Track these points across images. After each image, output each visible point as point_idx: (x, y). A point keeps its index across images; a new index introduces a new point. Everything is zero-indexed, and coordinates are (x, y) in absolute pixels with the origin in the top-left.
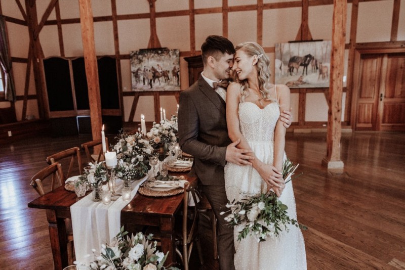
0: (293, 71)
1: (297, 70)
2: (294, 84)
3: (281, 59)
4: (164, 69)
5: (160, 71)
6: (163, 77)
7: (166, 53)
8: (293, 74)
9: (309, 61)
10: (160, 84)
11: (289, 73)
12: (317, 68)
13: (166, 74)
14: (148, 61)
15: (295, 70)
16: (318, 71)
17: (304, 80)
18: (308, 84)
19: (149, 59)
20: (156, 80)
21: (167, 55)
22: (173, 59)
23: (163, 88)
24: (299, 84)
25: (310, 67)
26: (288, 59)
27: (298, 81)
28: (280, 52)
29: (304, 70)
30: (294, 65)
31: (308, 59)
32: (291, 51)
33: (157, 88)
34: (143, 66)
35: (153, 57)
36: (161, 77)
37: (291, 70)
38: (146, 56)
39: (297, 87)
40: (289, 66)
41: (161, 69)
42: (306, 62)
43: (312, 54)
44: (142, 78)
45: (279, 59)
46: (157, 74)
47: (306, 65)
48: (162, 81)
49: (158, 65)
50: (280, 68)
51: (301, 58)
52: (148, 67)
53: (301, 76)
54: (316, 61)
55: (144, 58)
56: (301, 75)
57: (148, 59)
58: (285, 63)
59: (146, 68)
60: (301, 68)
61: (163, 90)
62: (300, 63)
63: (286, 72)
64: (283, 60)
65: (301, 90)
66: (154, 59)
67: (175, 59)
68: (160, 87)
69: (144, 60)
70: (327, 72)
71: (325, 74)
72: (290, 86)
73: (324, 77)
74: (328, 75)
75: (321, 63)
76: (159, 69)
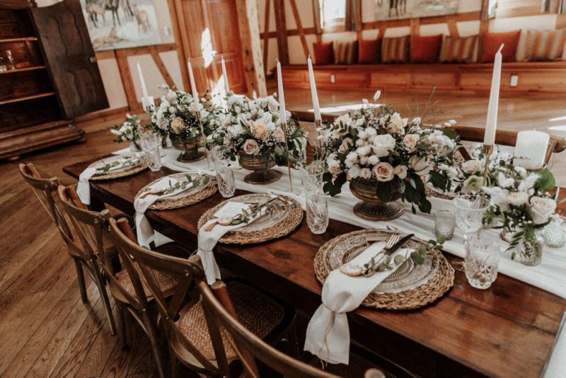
0: (97, 20)
1: (104, 18)
2: (105, 42)
9: (118, 2)
11: (92, 23)
12: (132, 14)
15: (99, 17)
16: (134, 18)
17: (119, 34)
18: (127, 41)
24: (113, 42)
27: (110, 36)
29: (114, 18)
30: (95, 8)
39: (112, 48)
40: (88, 10)
42: (114, 4)
47: (114, 9)
53: (113, 29)
56: (112, 26)
60: (109, 14)
62: (104, 6)
65: (119, 53)
70: (147, 21)
71: (146, 24)
72: (100, 47)
73: (145, 30)
74: (149, 26)
75: (135, 6)
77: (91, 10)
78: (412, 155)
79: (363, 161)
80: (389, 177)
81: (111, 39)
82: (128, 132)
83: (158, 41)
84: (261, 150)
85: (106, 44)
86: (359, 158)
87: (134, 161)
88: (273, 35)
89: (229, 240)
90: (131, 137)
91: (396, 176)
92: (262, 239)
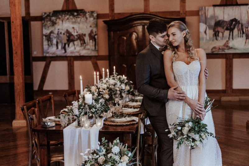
0: (218, 36)
1: (223, 34)
2: (219, 49)
3: (206, 24)
4: (80, 32)
5: (75, 34)
6: (79, 41)
7: (82, 15)
9: (235, 25)
10: (75, 48)
11: (215, 37)
12: (243, 33)
13: (82, 38)
14: (62, 24)
15: (220, 34)
16: (244, 35)
17: (230, 45)
18: (235, 49)
19: (64, 21)
20: (71, 44)
21: (83, 17)
22: (90, 21)
23: (78, 52)
24: (225, 49)
25: (236, 31)
26: (213, 23)
27: (224, 45)
28: (204, 15)
29: (230, 35)
30: (219, 29)
31: (234, 23)
32: (216, 15)
33: (72, 52)
34: (57, 29)
35: (68, 19)
36: (77, 40)
37: (216, 34)
38: (60, 18)
39: (223, 52)
40: (214, 30)
41: (77, 32)
42: (232, 27)
43: (238, 18)
44: (55, 41)
45: (203, 23)
46: (72, 38)
47: (231, 30)
48: (78, 45)
49: (73, 28)
50: (205, 32)
51: (226, 22)
52: (62, 30)
53: (227, 41)
54: (242, 26)
55: (58, 20)
56: (227, 39)
57: (62, 21)
58: (210, 27)
59: (60, 31)
60: (227, 33)
61: (77, 54)
62: (225, 28)
63: (212, 36)
64: (208, 24)
66: (69, 21)
67: (92, 22)
68: (75, 51)
69: (58, 23)
72: (216, 51)
75: (247, 28)
76: (74, 32)
77: (216, 30)
81: (224, 47)
85: (220, 50)
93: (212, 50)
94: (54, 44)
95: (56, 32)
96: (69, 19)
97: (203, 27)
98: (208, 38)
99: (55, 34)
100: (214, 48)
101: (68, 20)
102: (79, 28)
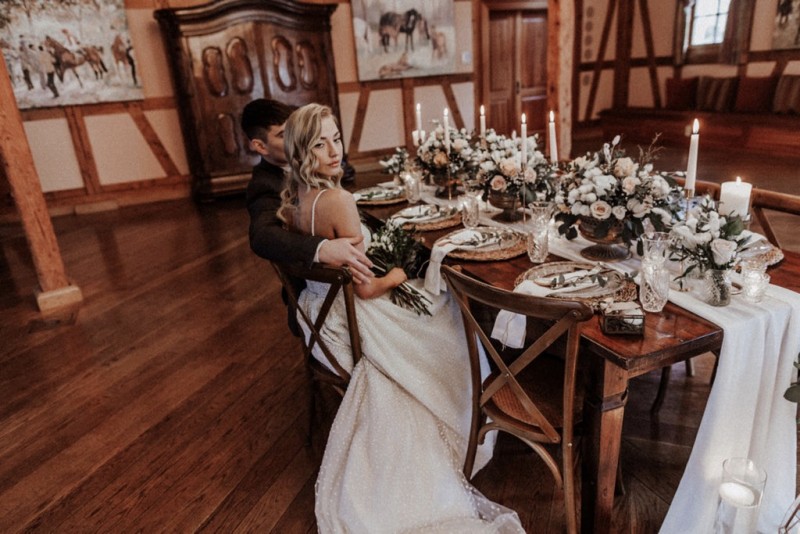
0: (388, 44)
1: (396, 41)
2: (392, 70)
3: (365, 19)
4: (87, 43)
5: (73, 48)
6: (87, 64)
8: (390, 49)
9: (414, 23)
10: (81, 85)
11: (383, 48)
12: (428, 37)
13: (94, 57)
14: (30, 21)
15: (392, 41)
16: (430, 42)
17: (410, 61)
18: (417, 69)
19: (33, 14)
20: (68, 74)
21: (87, 3)
22: (107, 14)
23: (92, 94)
24: (401, 70)
27: (400, 63)
29: (407, 42)
30: (389, 30)
31: (412, 18)
33: (74, 96)
34: (16, 35)
35: (43, 7)
36: (81, 63)
37: (385, 41)
38: (18, 6)
39: (399, 76)
40: (381, 33)
41: (78, 43)
42: (410, 26)
44: (18, 69)
45: (360, 17)
46: (65, 57)
47: (409, 32)
48: (87, 76)
49: (65, 31)
50: (366, 37)
51: (399, 16)
52: (33, 37)
53: (404, 55)
54: (426, 23)
55: (14, 11)
57: (28, 13)
58: (372, 26)
59: (28, 41)
60: (402, 37)
61: (93, 101)
62: (398, 27)
63: (377, 45)
64: (368, 20)
65: (405, 82)
66: (47, 14)
67: (115, 14)
68: (82, 92)
69: (17, 18)
70: (444, 45)
71: (442, 49)
72: (387, 74)
73: (440, 55)
74: (446, 51)
75: (433, 27)
76: (71, 43)
77: (384, 32)
78: (631, 197)
79: (583, 198)
80: (605, 216)
81: (400, 67)
82: (395, 165)
83: (453, 70)
84: (508, 188)
85: (394, 73)
86: (580, 194)
87: (396, 192)
88: (608, 65)
89: (457, 255)
90: (396, 170)
91: (612, 215)
92: (483, 258)
93: (380, 72)
94: (18, 77)
95: (16, 43)
96: (47, 7)
97: (360, 26)
98: (371, 50)
99: (14, 49)
100: (384, 68)
101: (44, 12)
102: (81, 34)
